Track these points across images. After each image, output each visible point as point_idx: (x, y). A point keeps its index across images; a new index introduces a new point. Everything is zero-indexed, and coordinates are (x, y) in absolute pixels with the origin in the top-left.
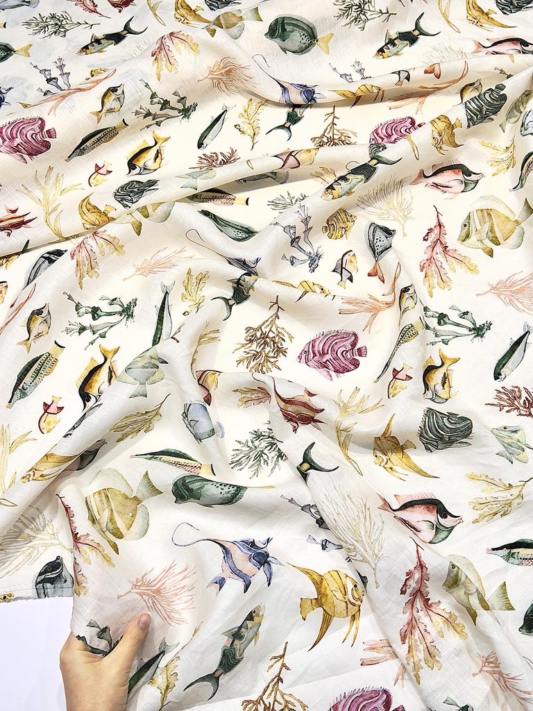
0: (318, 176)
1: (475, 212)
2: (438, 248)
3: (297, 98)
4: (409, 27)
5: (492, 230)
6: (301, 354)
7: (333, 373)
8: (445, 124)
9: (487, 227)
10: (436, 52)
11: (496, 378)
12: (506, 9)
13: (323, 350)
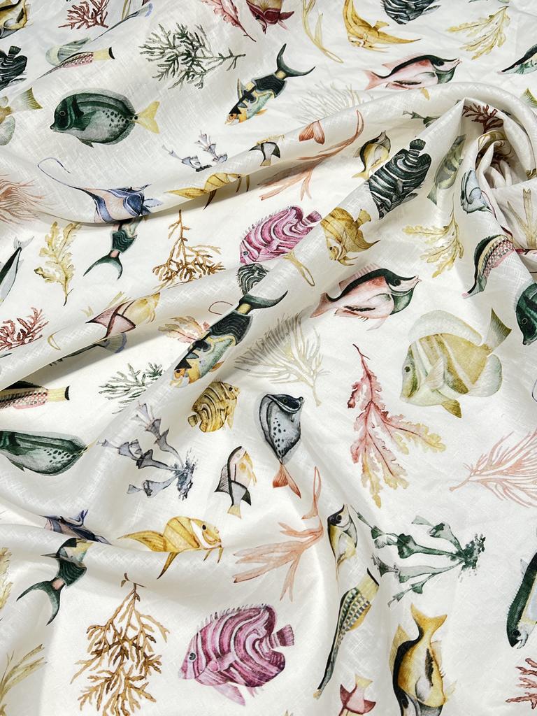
0: (170, 329)
1: (418, 343)
2: (374, 418)
3: (120, 210)
4: (269, 69)
5: (450, 369)
6: (186, 661)
7: (243, 689)
8: (343, 223)
9: (441, 366)
10: (313, 99)
11: (513, 642)
12: (401, 17)
13: (221, 645)
